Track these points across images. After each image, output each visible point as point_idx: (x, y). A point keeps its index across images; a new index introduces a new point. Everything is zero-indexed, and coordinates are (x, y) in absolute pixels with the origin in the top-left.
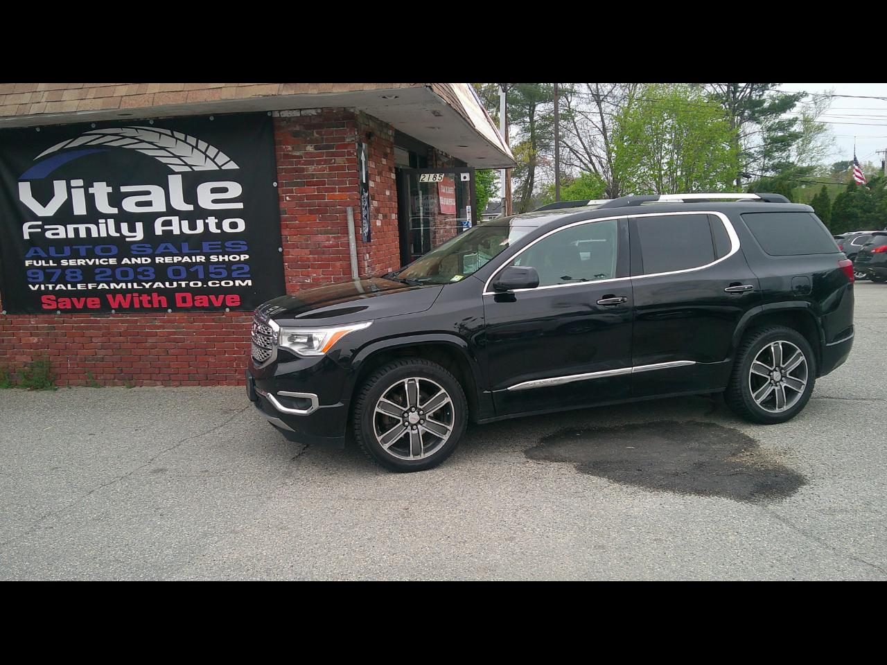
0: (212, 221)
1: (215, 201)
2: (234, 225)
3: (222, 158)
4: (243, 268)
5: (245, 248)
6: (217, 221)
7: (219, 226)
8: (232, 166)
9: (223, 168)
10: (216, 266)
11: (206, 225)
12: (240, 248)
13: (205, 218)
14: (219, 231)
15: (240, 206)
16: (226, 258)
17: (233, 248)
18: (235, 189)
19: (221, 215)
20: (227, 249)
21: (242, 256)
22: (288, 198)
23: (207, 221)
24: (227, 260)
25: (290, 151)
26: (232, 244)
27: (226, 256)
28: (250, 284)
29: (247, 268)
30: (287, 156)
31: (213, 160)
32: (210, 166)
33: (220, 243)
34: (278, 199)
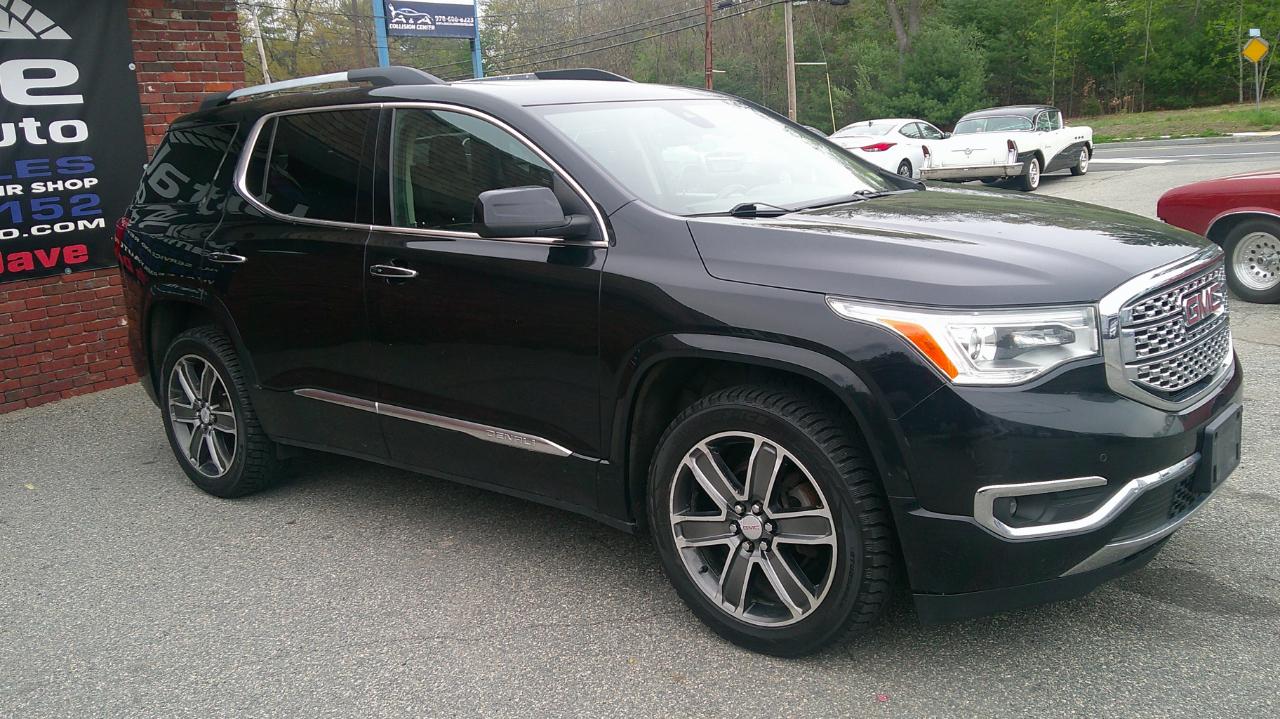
0: (30, 126)
1: (32, 92)
2: (69, 132)
3: (39, 21)
4: (89, 201)
5: (91, 167)
6: (39, 124)
7: (43, 132)
8: (59, 34)
9: (43, 37)
10: (43, 200)
11: (20, 133)
12: (82, 168)
13: (16, 121)
14: (44, 142)
15: (78, 99)
16: (60, 185)
17: (69, 168)
18: (67, 73)
19: (46, 115)
20: (59, 171)
21: (86, 180)
22: (150, 88)
23: (21, 125)
24: (61, 188)
25: (147, 17)
26: (69, 162)
27: (60, 183)
28: (102, 225)
29: (96, 200)
30: (143, 25)
31: (23, 22)
32: (18, 33)
33: (47, 160)
34: (138, 89)
